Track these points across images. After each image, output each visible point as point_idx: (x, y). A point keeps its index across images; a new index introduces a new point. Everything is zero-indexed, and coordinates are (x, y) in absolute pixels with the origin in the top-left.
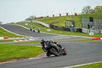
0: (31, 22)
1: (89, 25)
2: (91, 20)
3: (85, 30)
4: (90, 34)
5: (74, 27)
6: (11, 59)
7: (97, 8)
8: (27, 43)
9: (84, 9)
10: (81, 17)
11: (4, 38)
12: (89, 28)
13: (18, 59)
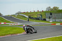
0: (19, 15)
1: (49, 17)
2: (51, 14)
3: (47, 19)
4: (50, 22)
5: (42, 18)
6: (8, 34)
7: (54, 8)
8: (16, 26)
9: (47, 8)
10: (45, 12)
11: (4, 23)
12: (50, 18)
13: (12, 34)
